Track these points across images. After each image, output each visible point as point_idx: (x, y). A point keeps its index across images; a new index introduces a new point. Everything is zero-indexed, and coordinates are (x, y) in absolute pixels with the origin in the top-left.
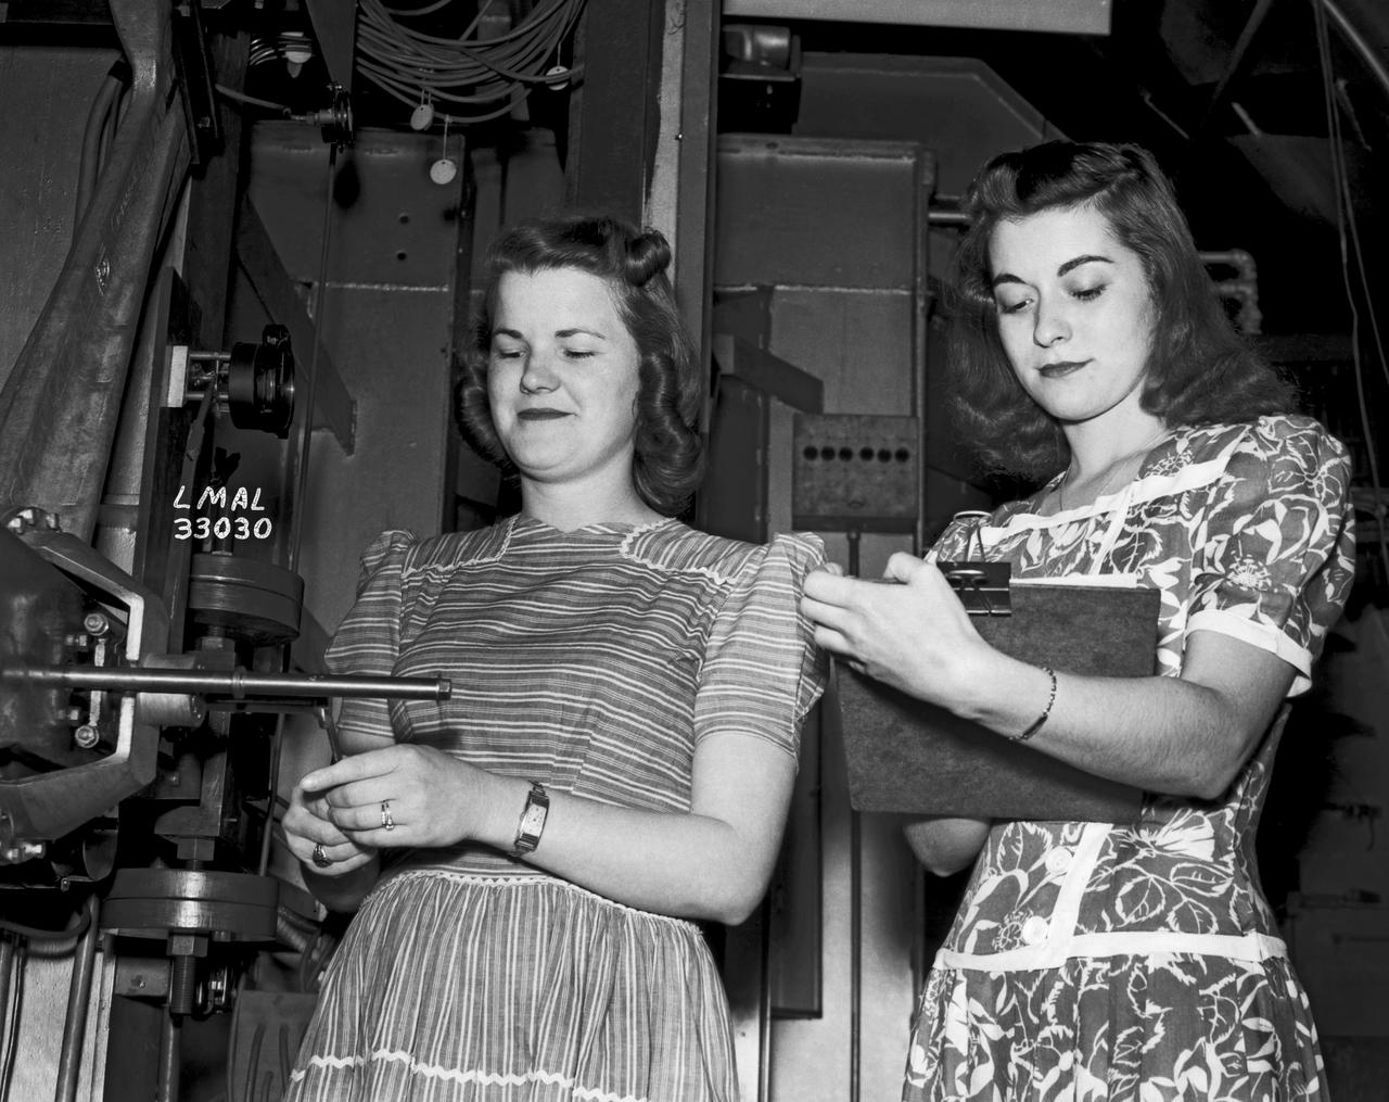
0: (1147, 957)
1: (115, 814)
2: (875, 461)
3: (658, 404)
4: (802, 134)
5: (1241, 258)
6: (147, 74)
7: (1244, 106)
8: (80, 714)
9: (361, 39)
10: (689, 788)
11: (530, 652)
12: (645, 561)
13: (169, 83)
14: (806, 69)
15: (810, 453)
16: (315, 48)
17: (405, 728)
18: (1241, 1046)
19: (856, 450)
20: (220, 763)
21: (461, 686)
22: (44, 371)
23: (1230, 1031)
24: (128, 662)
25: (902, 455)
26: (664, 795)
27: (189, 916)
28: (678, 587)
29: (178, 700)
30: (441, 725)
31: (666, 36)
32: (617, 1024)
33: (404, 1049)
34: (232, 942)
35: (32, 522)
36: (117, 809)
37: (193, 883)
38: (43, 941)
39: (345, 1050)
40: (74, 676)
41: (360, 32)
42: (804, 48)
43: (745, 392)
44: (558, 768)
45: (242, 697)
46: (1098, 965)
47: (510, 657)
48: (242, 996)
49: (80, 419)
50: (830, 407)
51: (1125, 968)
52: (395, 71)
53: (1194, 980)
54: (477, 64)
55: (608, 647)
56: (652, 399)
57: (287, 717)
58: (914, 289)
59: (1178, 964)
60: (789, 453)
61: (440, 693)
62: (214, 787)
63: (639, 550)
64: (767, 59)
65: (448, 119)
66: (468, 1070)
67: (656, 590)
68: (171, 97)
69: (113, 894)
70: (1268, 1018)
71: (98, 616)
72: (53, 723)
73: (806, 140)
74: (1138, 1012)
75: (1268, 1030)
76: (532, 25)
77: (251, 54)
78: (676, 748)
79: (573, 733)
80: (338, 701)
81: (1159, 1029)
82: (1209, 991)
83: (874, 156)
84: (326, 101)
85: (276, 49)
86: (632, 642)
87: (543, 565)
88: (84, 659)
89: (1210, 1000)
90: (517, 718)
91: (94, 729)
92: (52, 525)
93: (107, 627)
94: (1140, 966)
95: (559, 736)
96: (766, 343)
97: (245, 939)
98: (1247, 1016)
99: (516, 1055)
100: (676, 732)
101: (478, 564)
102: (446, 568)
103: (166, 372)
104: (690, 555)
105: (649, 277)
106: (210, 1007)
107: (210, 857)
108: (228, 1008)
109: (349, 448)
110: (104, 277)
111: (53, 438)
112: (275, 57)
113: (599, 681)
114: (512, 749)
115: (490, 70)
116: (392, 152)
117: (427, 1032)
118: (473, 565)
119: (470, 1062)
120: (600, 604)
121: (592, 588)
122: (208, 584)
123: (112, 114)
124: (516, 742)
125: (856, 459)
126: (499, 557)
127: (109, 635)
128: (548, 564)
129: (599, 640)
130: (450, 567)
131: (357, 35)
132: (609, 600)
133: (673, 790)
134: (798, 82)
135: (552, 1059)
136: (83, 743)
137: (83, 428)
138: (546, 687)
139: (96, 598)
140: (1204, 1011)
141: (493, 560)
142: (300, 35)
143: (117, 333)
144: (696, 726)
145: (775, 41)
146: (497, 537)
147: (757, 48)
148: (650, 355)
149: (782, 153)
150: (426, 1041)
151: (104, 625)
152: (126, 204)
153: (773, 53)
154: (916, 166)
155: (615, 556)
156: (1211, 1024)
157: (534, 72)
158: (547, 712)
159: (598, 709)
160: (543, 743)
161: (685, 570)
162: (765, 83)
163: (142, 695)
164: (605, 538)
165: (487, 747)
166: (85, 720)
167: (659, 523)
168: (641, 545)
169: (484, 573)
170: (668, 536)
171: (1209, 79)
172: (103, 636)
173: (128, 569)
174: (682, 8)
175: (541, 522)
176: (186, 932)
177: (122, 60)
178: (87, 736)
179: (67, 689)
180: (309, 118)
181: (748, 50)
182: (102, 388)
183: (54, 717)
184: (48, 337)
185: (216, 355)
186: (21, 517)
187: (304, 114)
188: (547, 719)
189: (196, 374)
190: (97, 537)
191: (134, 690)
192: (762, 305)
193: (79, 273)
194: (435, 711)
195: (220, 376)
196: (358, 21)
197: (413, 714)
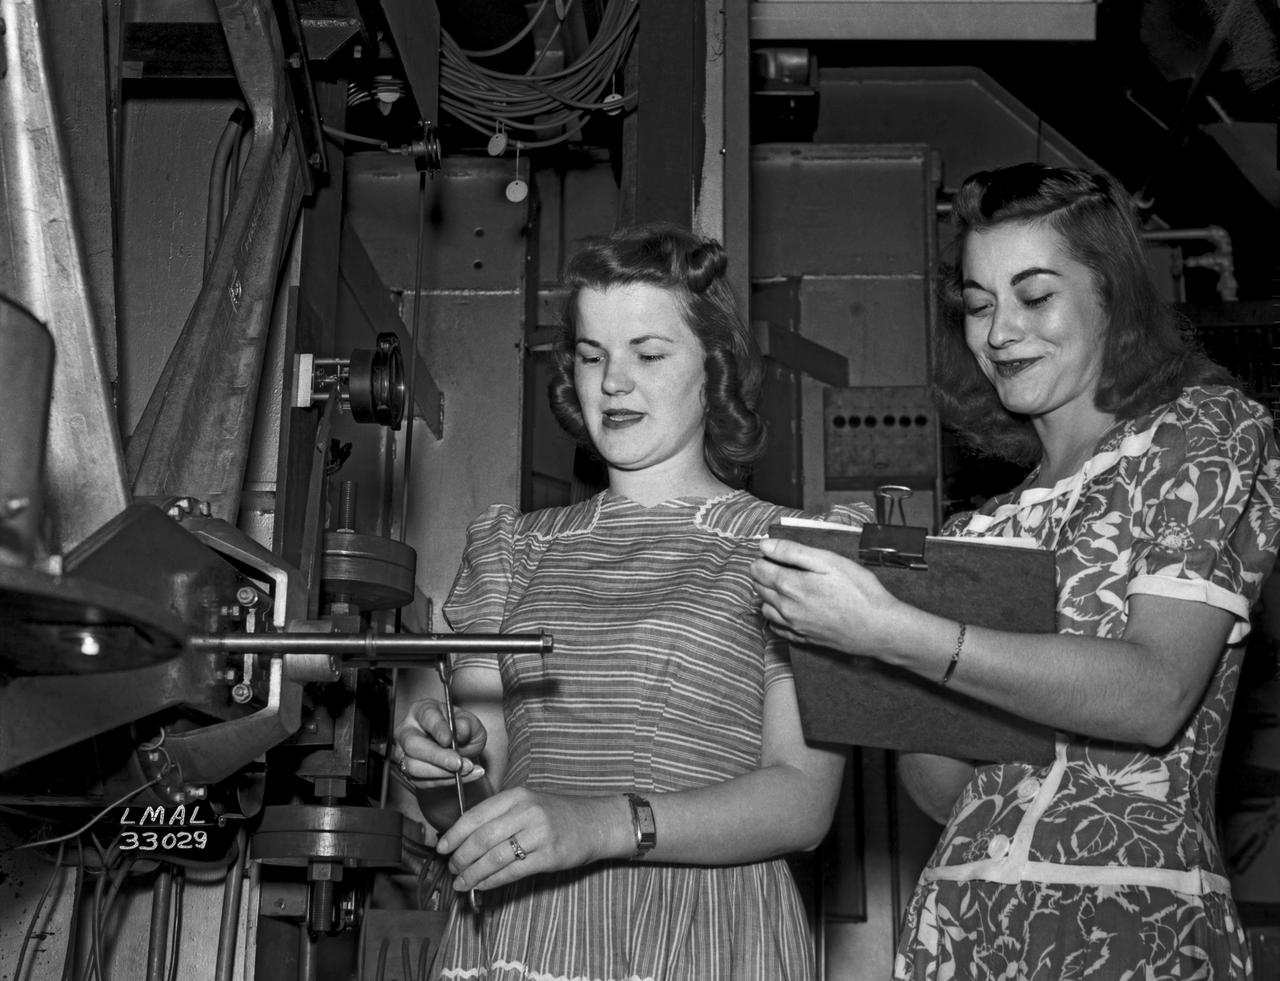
0: (1096, 889)
1: (262, 759)
2: (897, 427)
3: (722, 394)
4: (822, 141)
5: (1218, 234)
6: (265, 120)
7: (1217, 99)
8: (236, 674)
9: (443, 80)
10: (760, 727)
11: (620, 612)
12: (717, 530)
13: (284, 127)
14: (823, 83)
15: (839, 422)
16: (406, 88)
17: (512, 678)
18: (1176, 970)
19: (880, 418)
20: (351, 712)
21: (560, 642)
22: (189, 380)
23: (1168, 956)
24: (275, 628)
25: (921, 421)
26: (738, 732)
27: (326, 846)
28: (745, 551)
29: (320, 659)
30: (543, 675)
31: (708, 64)
32: (702, 933)
33: (519, 960)
34: (358, 868)
35: (188, 510)
36: (264, 756)
37: (328, 817)
38: (198, 870)
39: (470, 963)
40: (229, 642)
41: (444, 74)
42: (821, 65)
43: (780, 370)
44: (644, 711)
45: (374, 655)
46: (1051, 892)
47: (602, 616)
48: (369, 915)
49: (222, 420)
50: (854, 380)
51: (1076, 898)
52: (472, 105)
53: (1137, 909)
54: (544, 95)
55: (684, 605)
56: (717, 390)
57: (402, 672)
58: (926, 273)
59: (1124, 895)
60: (820, 422)
61: (544, 647)
62: (345, 735)
63: (711, 520)
64: (789, 77)
65: (520, 145)
66: (574, 977)
67: (726, 555)
68: (286, 138)
69: (262, 828)
70: (1203, 948)
71: (248, 589)
72: (213, 683)
73: (826, 146)
74: (1085, 936)
75: (1202, 958)
76: (589, 60)
77: (349, 96)
78: (748, 693)
79: (656, 680)
80: (453, 656)
81: (1105, 952)
82: (1151, 919)
83: (886, 158)
84: (418, 135)
85: (369, 92)
86: (708, 601)
87: (629, 535)
88: (237, 627)
89: (1151, 926)
90: (607, 668)
91: (248, 687)
92: (205, 512)
93: (256, 599)
94: (1090, 896)
95: (644, 684)
96: (796, 327)
97: (369, 864)
98: (1184, 944)
99: (615, 963)
100: (749, 679)
101: (573, 536)
102: (546, 538)
103: (295, 377)
104: (756, 522)
105: (708, 282)
106: (342, 926)
107: (342, 793)
108: (357, 927)
109: (439, 434)
110: (237, 297)
111: (199, 437)
112: (369, 98)
113: (678, 636)
114: (603, 695)
115: (555, 100)
116: (467, 174)
117: (537, 944)
118: (568, 537)
119: (575, 969)
120: (679, 569)
121: (671, 556)
122: (335, 558)
123: (233, 154)
124: (606, 689)
125: (880, 425)
126: (590, 529)
127: (259, 606)
128: (633, 535)
129: (678, 599)
130: (549, 537)
131: (440, 76)
132: (686, 565)
133: (744, 726)
134: (817, 94)
135: (645, 964)
136: (238, 699)
137: (225, 427)
138: (631, 641)
139: (247, 573)
140: (1146, 936)
141: (585, 532)
142: (389, 78)
143: (250, 344)
144: (766, 675)
145: (796, 60)
146: (588, 510)
147: (780, 68)
148: (714, 350)
149: (805, 158)
150: (537, 952)
151: (254, 597)
152: (252, 232)
153: (794, 71)
154: (924, 164)
155: (690, 527)
156: (1152, 949)
157: (594, 99)
158: (633, 662)
159: (678, 660)
160: (629, 689)
161: (751, 537)
162: (788, 98)
163: (288, 656)
164: (682, 511)
165: (581, 695)
166: (239, 679)
167: (729, 495)
168: (713, 515)
169: (578, 543)
170: (737, 507)
171: (1184, 75)
172: (253, 607)
173: (269, 546)
174: (721, 38)
175: (626, 499)
176: (324, 860)
177: (243, 108)
178: (242, 694)
179: (223, 653)
180: (404, 151)
181: (772, 70)
182: (239, 392)
183: (213, 677)
184: (192, 350)
185: (337, 360)
186: (179, 506)
187: (398, 147)
188: (634, 668)
189: (321, 377)
190: (242, 519)
191: (281, 652)
192: (791, 293)
193: (216, 294)
194: (539, 663)
195: (341, 378)
196: (441, 64)
197: (520, 666)
